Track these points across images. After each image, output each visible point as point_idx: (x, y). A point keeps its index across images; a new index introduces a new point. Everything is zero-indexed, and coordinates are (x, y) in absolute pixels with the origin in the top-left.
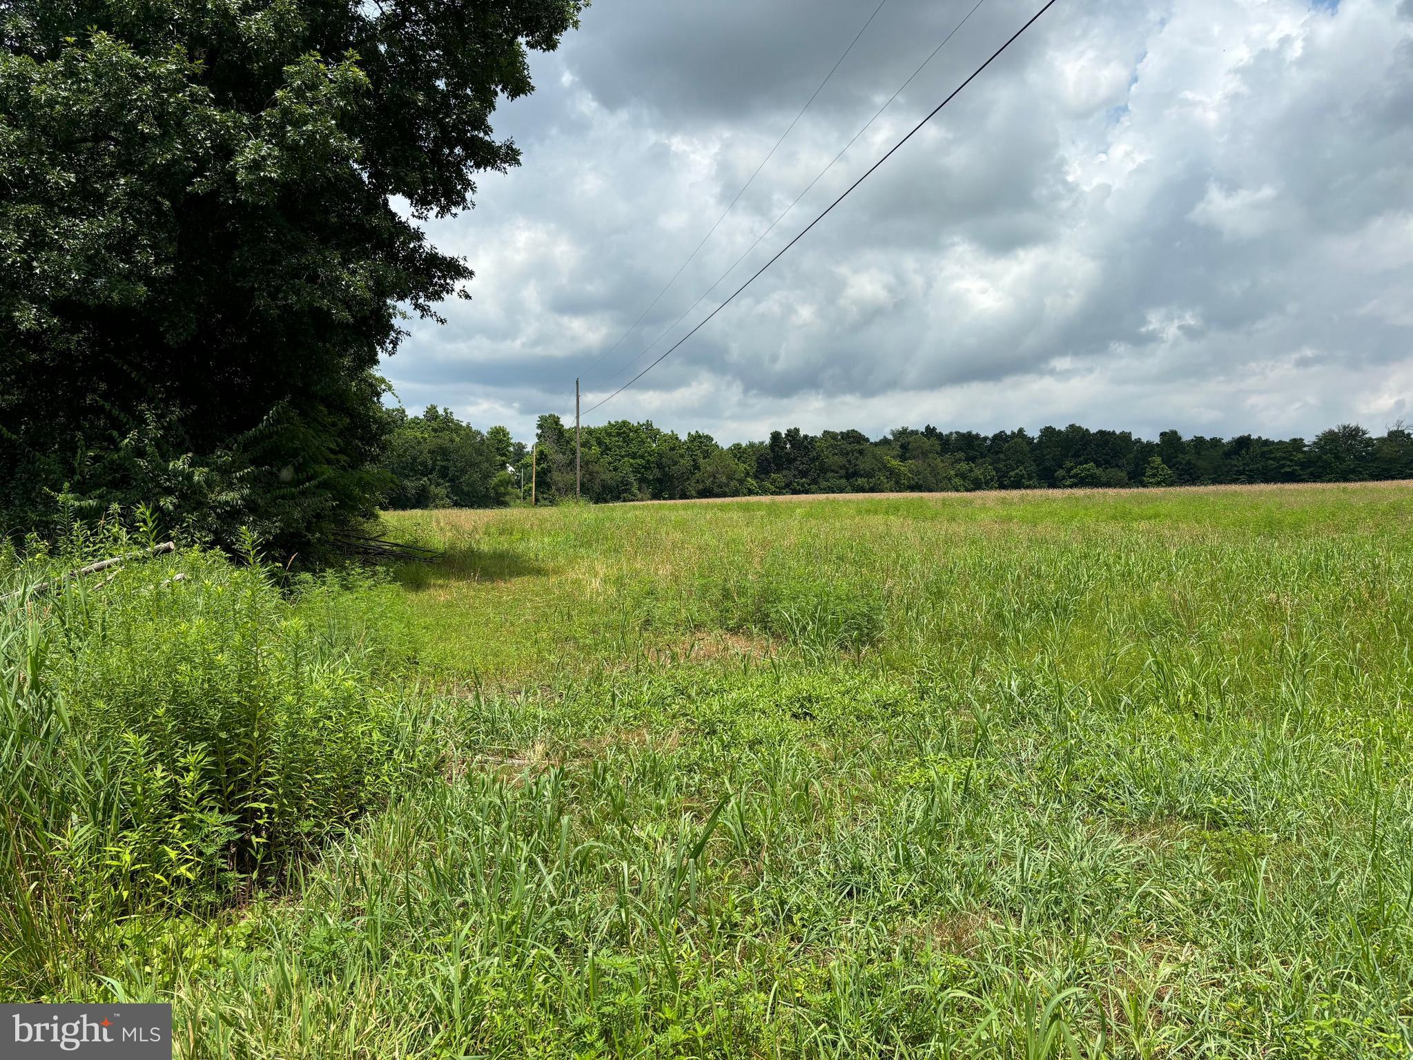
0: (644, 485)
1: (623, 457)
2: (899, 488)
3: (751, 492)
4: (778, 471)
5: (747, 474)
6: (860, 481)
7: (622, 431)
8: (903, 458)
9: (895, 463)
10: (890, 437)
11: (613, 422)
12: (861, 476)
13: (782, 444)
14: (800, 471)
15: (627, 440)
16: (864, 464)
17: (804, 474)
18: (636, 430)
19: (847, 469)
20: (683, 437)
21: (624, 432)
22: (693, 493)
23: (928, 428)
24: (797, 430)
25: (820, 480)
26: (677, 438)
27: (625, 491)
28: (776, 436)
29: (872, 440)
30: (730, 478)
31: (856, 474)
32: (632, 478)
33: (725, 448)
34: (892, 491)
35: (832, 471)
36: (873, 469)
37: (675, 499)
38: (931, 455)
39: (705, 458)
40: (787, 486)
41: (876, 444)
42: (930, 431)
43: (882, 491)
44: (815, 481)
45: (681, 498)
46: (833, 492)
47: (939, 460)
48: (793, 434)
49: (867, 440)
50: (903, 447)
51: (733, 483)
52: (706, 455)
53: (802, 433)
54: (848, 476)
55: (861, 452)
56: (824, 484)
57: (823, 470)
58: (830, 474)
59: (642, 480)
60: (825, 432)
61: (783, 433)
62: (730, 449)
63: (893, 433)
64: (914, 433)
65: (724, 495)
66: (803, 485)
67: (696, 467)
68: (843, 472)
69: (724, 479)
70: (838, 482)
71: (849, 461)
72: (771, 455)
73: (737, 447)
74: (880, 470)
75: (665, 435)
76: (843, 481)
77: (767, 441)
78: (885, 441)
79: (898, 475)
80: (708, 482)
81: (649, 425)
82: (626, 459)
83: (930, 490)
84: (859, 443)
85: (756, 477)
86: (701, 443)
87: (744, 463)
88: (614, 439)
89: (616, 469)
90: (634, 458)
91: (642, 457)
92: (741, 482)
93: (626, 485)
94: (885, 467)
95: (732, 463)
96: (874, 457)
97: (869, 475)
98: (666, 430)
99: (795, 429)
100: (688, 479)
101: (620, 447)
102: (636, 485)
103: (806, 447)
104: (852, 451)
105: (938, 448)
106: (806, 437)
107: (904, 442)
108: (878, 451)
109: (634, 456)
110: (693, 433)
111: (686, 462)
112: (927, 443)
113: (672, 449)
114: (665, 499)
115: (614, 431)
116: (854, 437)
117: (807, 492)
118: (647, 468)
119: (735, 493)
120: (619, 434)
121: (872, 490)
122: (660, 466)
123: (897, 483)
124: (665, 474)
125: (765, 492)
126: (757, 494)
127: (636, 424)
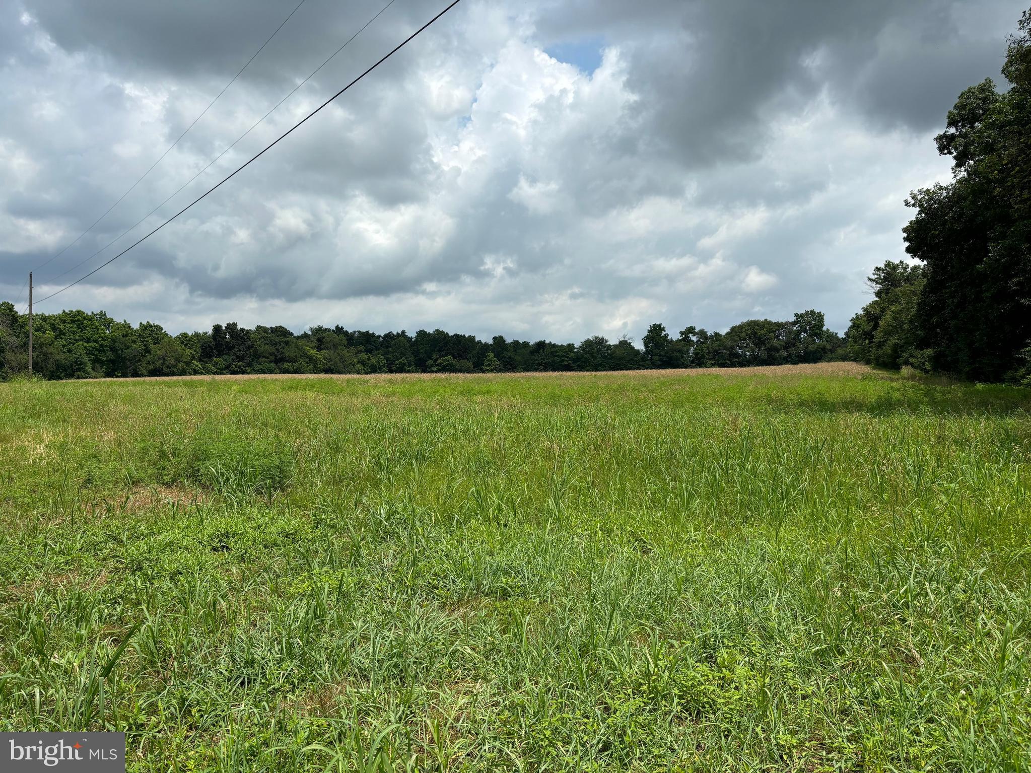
0: (98, 366)
1: (77, 341)
2: (316, 371)
3: (196, 372)
4: (219, 356)
5: (193, 358)
6: (286, 365)
7: (77, 319)
8: (319, 349)
9: (313, 352)
10: (309, 333)
11: (67, 311)
12: (287, 361)
13: (223, 335)
14: (238, 357)
15: (81, 327)
16: (289, 352)
17: (241, 359)
18: (90, 319)
19: (276, 356)
20: (135, 326)
21: (79, 320)
22: (145, 372)
23: (337, 327)
24: (235, 325)
25: (254, 364)
26: (130, 327)
27: (79, 370)
28: (217, 328)
29: (295, 335)
30: (178, 360)
31: (283, 360)
32: (86, 359)
33: (174, 336)
34: (311, 373)
35: (264, 357)
36: (296, 356)
37: (127, 377)
38: (340, 347)
39: (155, 344)
40: (227, 367)
41: (298, 338)
42: (339, 330)
43: (303, 373)
44: (249, 365)
45: (133, 376)
46: (265, 373)
47: (346, 351)
48: (232, 327)
49: (292, 334)
50: (319, 340)
51: (181, 365)
52: (157, 341)
53: (239, 327)
54: (276, 361)
55: (287, 343)
56: (257, 367)
57: (257, 356)
58: (261, 359)
59: (96, 361)
60: (258, 326)
61: (224, 326)
62: (178, 337)
63: (311, 330)
64: (327, 330)
65: (173, 374)
66: (240, 367)
67: (147, 351)
68: (272, 358)
69: (173, 362)
70: (268, 365)
71: (277, 350)
72: (214, 343)
73: (184, 335)
74: (301, 357)
75: (118, 324)
76: (273, 365)
77: (210, 332)
78: (305, 336)
79: (315, 361)
80: (158, 364)
81: (102, 315)
82: (80, 343)
83: (340, 373)
84: (285, 336)
85: (200, 360)
86: (152, 332)
87: (190, 348)
88: (68, 326)
89: (70, 351)
90: (87, 342)
91: (96, 341)
92: (188, 363)
93: (80, 364)
94: (305, 354)
95: (180, 348)
96: (297, 347)
97: (292, 360)
98: (119, 319)
99: (234, 323)
100: (140, 360)
101: (74, 333)
102: (89, 365)
103: (242, 338)
104: (280, 342)
105: (345, 342)
106: (242, 330)
107: (320, 337)
108: (300, 343)
109: (88, 340)
110: (145, 323)
111: (138, 346)
112: (337, 338)
113: (125, 336)
114: (117, 377)
115: (68, 319)
116: (281, 331)
117: (243, 373)
118: (101, 349)
119: (183, 373)
120: (73, 322)
121: (295, 372)
122: (113, 349)
123: (315, 367)
124: (119, 357)
125: (208, 372)
126: (201, 373)
127: (90, 314)
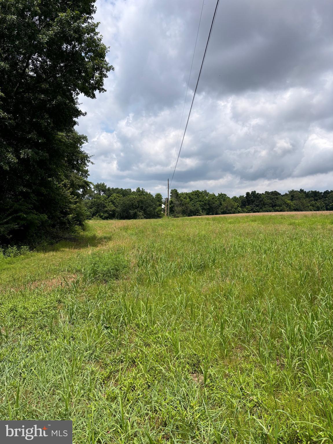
0: (203, 211)
1: (197, 202)
2: (291, 210)
3: (239, 212)
4: (248, 205)
5: (238, 206)
6: (277, 208)
7: (197, 194)
8: (292, 200)
9: (289, 202)
11: (194, 191)
13: (250, 196)
14: (256, 205)
15: (198, 197)
16: (278, 202)
22: (220, 213)
26: (215, 195)
27: (197, 212)
28: (248, 194)
29: (282, 194)
32: (200, 208)
33: (231, 198)
34: (288, 211)
35: (267, 205)
36: (281, 204)
37: (214, 215)
39: (224, 201)
40: (252, 210)
42: (302, 191)
43: (284, 211)
44: (261, 208)
46: (268, 212)
47: (304, 200)
48: (254, 193)
50: (292, 196)
51: (233, 209)
54: (273, 206)
55: (277, 198)
56: (264, 209)
57: (264, 204)
60: (266, 192)
61: (250, 192)
63: (289, 192)
64: (297, 191)
65: (230, 213)
66: (257, 210)
67: (221, 204)
69: (230, 208)
70: (269, 208)
71: (273, 201)
72: (246, 200)
73: (235, 197)
74: (284, 204)
75: (211, 194)
77: (245, 196)
78: (286, 194)
79: (290, 206)
80: (225, 209)
81: (205, 191)
83: (302, 211)
84: (276, 195)
85: (241, 207)
86: (223, 196)
87: (237, 202)
88: (194, 196)
89: (195, 206)
90: (200, 202)
91: (203, 202)
92: (236, 209)
95: (233, 203)
96: (282, 199)
100: (218, 208)
101: (196, 199)
103: (258, 197)
104: (274, 198)
105: (304, 196)
106: (258, 194)
110: (220, 193)
111: (217, 203)
112: (300, 195)
113: (213, 199)
114: (210, 215)
119: (234, 213)
122: (209, 204)
124: (211, 207)
125: (244, 212)
127: (201, 191)
